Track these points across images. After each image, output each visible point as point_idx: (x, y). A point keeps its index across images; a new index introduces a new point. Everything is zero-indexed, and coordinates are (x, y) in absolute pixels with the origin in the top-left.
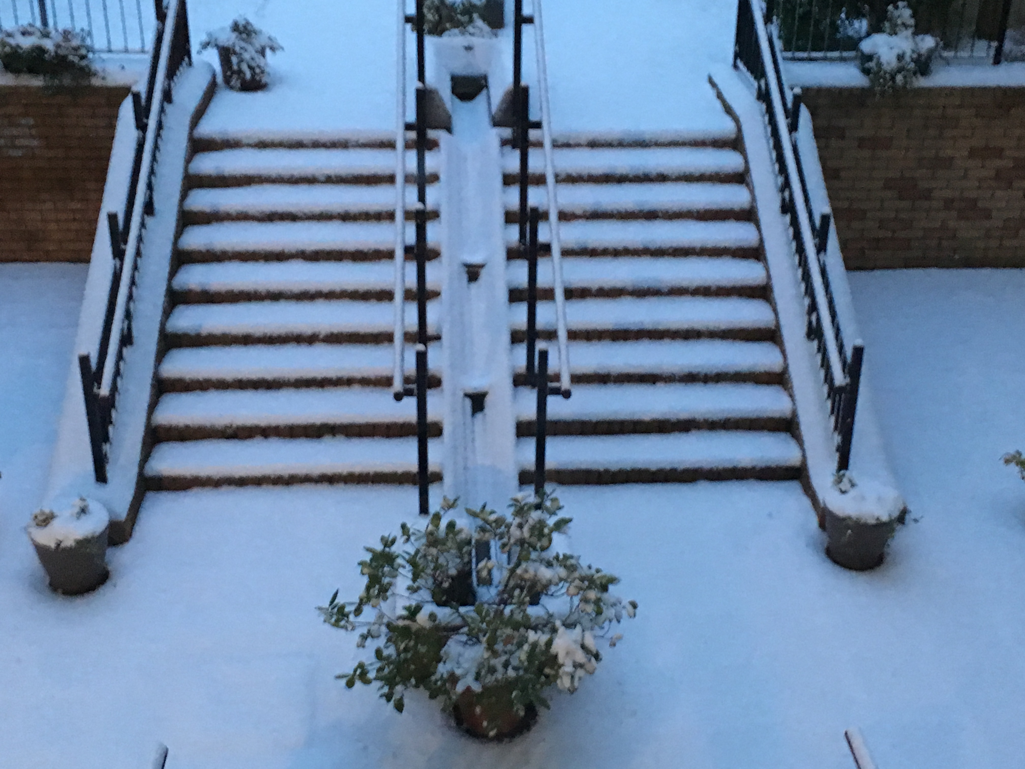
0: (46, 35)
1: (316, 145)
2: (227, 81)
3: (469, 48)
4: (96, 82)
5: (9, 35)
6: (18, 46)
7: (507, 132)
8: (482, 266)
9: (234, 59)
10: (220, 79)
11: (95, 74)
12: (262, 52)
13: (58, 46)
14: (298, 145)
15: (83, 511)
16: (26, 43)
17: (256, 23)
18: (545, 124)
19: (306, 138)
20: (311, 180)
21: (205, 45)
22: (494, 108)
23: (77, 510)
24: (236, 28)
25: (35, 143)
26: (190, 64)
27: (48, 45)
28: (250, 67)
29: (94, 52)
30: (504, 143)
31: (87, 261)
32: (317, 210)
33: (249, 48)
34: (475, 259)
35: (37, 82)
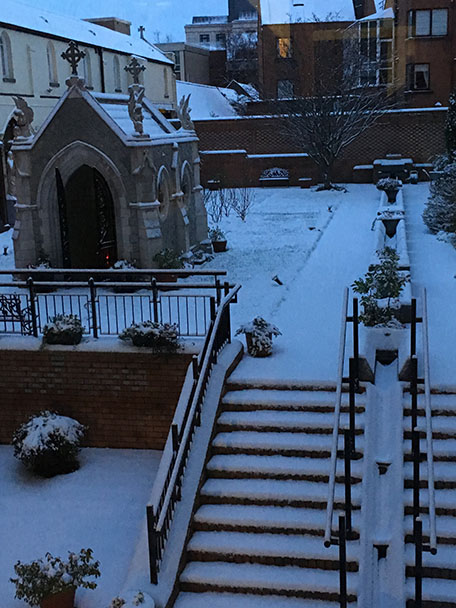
0: (156, 327)
1: (295, 388)
2: (249, 351)
3: (387, 335)
4: (179, 351)
5: (138, 327)
6: (141, 332)
7: (407, 384)
8: (388, 465)
9: (254, 340)
10: (246, 350)
11: (179, 347)
12: (270, 336)
13: (161, 332)
14: (285, 388)
15: (141, 600)
16: (146, 330)
17: (267, 320)
18: (426, 381)
19: (289, 385)
20: (290, 409)
21: (239, 332)
22: (400, 370)
23: (137, 599)
24: (256, 322)
25: (145, 383)
26: (229, 342)
27: (156, 331)
28: (262, 344)
29: (180, 335)
30: (405, 390)
31: (163, 450)
32: (292, 426)
33: (263, 334)
34: (384, 460)
35: (149, 351)
